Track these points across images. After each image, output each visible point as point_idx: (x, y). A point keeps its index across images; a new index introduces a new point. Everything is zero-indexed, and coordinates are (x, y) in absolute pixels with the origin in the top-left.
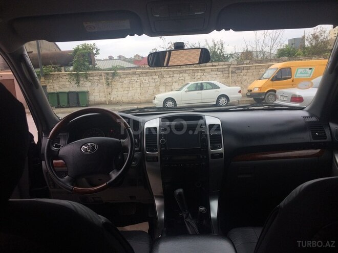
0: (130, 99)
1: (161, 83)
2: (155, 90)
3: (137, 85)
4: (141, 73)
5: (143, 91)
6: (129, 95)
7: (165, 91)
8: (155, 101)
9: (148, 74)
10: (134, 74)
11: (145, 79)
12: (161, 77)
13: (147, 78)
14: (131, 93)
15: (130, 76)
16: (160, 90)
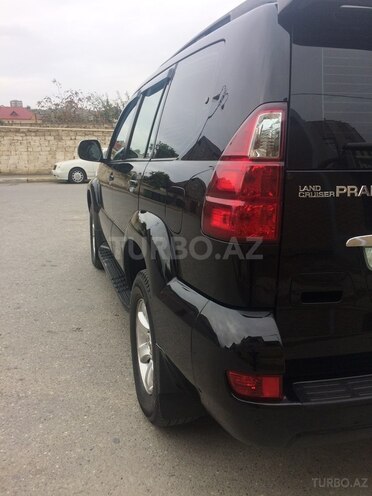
0: (12, 168)
1: (57, 148)
2: (50, 157)
3: (22, 148)
4: (29, 131)
5: (31, 158)
6: (11, 162)
7: (65, 160)
8: (57, 171)
9: (38, 133)
10: (18, 131)
11: (35, 141)
12: (59, 138)
13: (38, 138)
14: (13, 160)
15: (10, 134)
16: (57, 156)
